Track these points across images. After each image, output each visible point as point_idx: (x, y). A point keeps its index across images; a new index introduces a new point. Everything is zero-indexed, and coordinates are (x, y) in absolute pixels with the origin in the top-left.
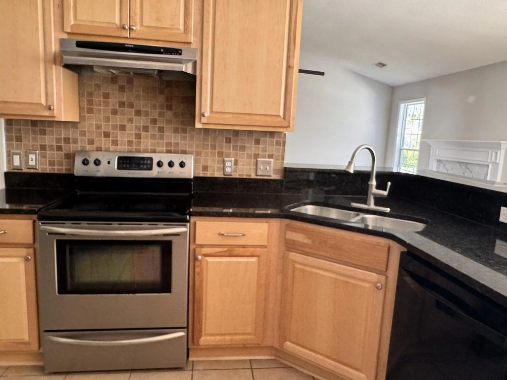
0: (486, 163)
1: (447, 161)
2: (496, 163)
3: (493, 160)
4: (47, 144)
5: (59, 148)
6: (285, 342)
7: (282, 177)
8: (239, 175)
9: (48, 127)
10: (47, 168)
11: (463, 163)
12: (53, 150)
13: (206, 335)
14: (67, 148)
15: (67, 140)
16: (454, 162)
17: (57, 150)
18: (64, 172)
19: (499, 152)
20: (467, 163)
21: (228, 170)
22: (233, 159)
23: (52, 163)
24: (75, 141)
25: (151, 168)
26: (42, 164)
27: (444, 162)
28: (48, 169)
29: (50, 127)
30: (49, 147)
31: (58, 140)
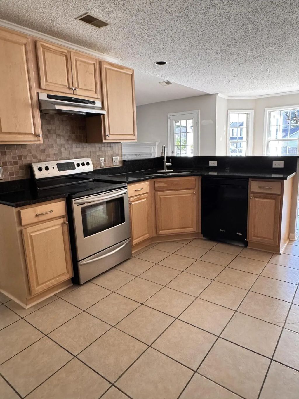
0: (150, 153)
1: (128, 154)
2: (154, 152)
3: (153, 151)
4: (7, 161)
5: (16, 163)
6: (160, 231)
7: (122, 165)
8: (107, 167)
9: (6, 149)
10: (8, 178)
11: (138, 154)
12: (11, 165)
13: (134, 240)
14: (20, 162)
15: (20, 157)
16: (133, 154)
17: (14, 165)
18: (20, 179)
19: (155, 147)
20: (140, 154)
21: (103, 165)
22: (103, 158)
23: (11, 174)
24: (26, 157)
25: (75, 168)
26: (5, 175)
27: (127, 155)
28: (10, 178)
29: (8, 149)
30: (9, 163)
31: (14, 158)
